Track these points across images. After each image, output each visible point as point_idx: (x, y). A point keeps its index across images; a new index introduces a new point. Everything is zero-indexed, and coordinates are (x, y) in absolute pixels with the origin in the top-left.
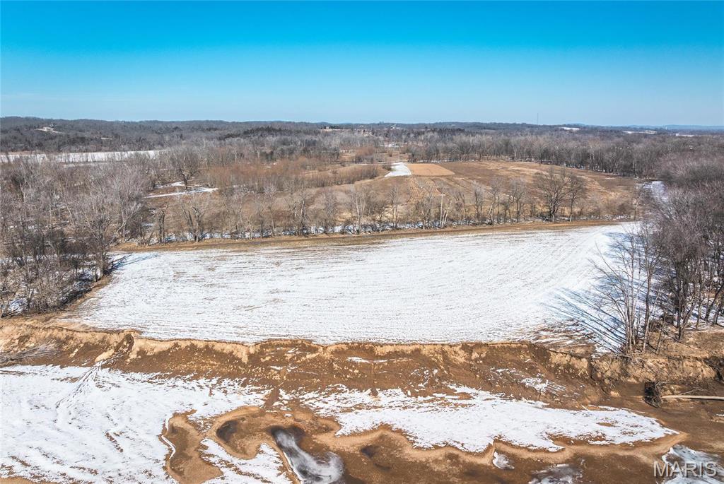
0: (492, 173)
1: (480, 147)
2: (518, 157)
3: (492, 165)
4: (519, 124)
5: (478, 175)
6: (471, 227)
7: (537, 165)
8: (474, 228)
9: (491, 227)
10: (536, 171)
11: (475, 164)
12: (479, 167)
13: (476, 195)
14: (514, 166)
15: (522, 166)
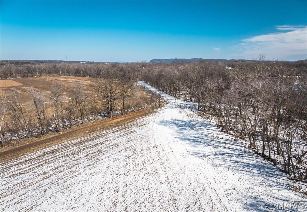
0: (49, 83)
1: (39, 69)
2: (62, 74)
3: (48, 79)
4: (58, 61)
5: (40, 85)
6: (35, 140)
7: (74, 77)
8: (39, 140)
9: (57, 134)
10: (75, 80)
11: (37, 78)
12: (40, 80)
13: (35, 104)
14: (61, 78)
15: (65, 78)
